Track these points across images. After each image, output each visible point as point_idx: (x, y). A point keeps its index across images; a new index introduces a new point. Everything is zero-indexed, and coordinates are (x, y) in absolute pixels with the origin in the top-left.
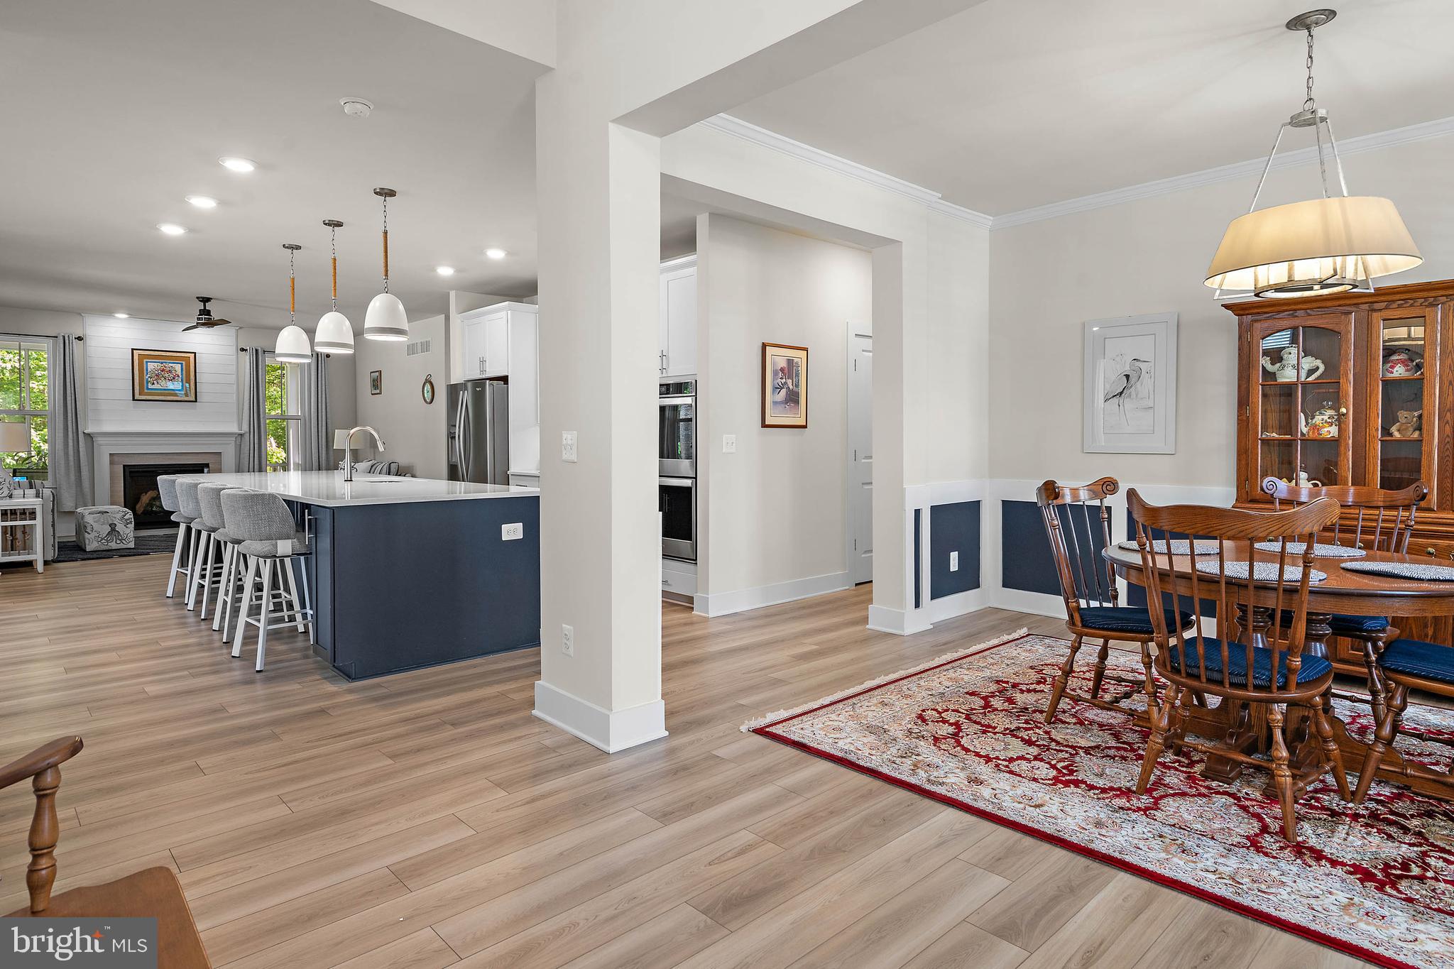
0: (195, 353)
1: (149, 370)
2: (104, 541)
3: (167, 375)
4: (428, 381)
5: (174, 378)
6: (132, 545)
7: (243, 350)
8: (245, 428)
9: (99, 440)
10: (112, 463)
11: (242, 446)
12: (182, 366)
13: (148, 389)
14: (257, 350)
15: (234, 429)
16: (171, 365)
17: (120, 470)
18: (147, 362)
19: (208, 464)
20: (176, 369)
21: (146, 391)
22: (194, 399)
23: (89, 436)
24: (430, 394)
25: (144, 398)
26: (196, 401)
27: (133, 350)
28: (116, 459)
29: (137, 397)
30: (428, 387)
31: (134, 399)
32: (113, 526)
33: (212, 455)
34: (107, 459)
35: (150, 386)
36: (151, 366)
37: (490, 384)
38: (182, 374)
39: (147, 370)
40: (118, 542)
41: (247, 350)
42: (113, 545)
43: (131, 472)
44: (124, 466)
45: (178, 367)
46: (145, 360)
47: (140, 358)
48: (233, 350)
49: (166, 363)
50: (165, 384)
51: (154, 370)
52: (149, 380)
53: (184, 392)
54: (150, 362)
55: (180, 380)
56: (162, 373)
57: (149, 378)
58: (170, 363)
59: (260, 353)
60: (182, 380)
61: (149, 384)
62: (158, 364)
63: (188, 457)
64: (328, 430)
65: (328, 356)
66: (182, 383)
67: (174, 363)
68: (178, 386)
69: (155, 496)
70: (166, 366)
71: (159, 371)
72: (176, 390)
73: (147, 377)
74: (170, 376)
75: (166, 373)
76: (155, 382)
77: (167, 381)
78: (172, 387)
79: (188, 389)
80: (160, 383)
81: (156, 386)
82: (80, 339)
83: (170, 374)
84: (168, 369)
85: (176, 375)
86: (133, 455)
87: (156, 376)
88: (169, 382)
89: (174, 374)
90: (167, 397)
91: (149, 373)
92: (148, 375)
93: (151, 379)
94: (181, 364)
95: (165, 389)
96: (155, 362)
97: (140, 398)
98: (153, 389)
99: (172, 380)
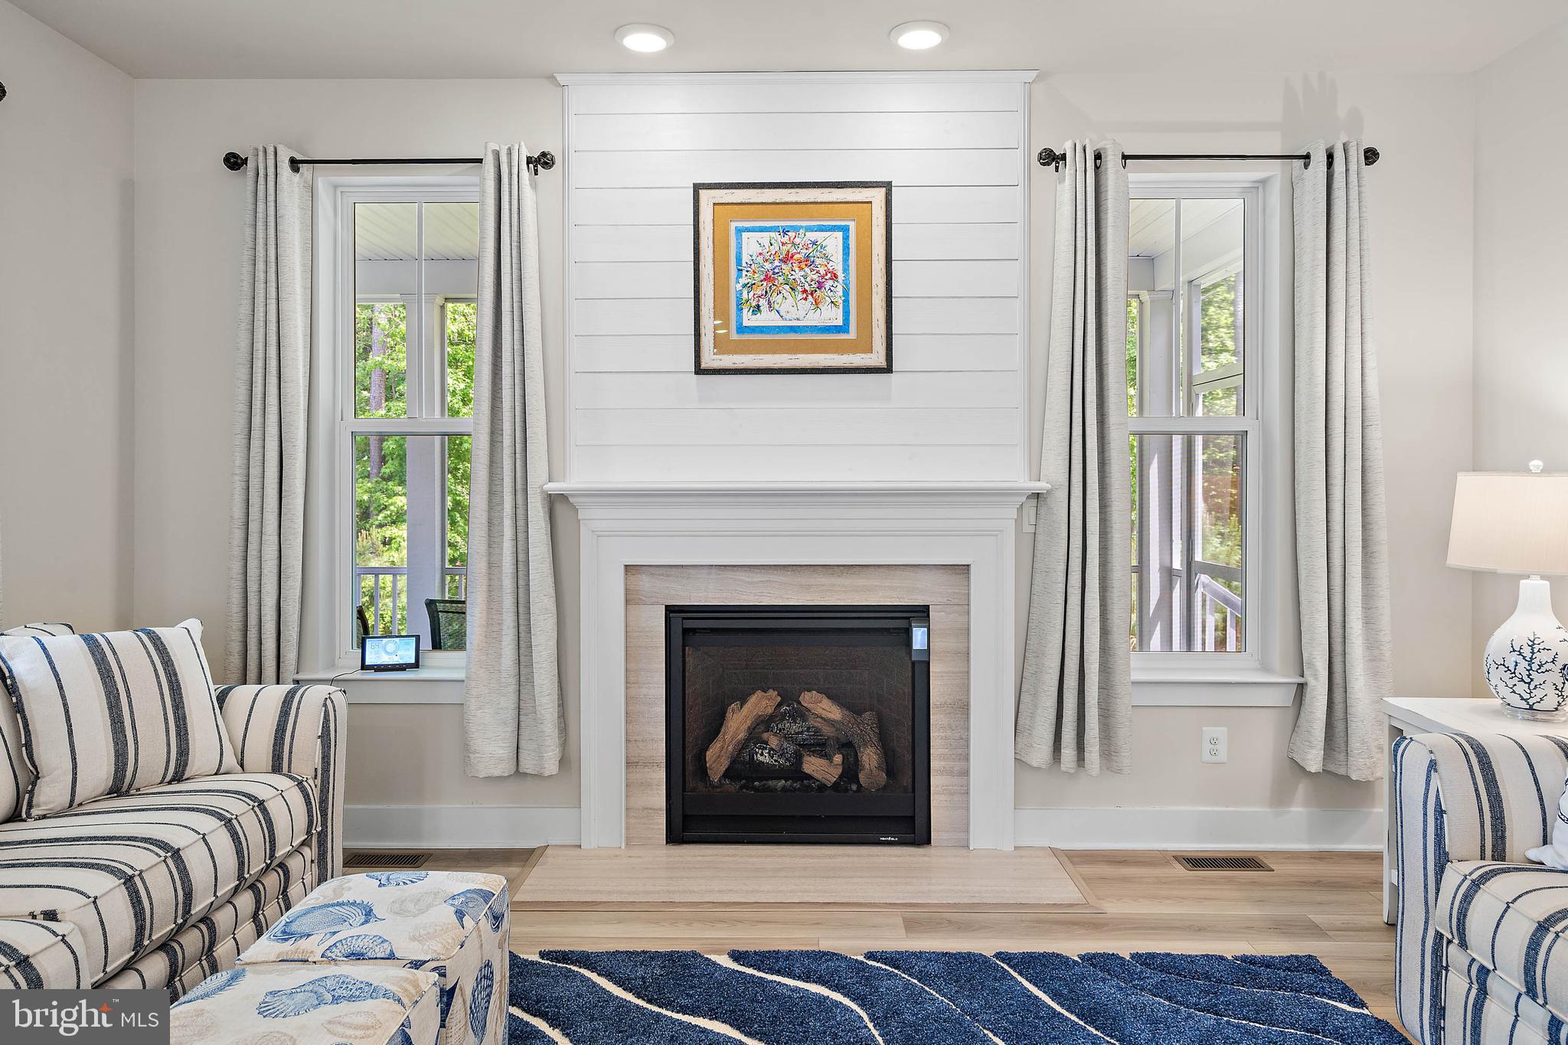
0: (888, 186)
1: (745, 259)
3: (798, 275)
5: (820, 286)
7: (1050, 158)
8: (1053, 474)
9: (593, 519)
10: (631, 599)
11: (1039, 538)
12: (846, 238)
13: (741, 329)
14: (1098, 156)
15: (1015, 473)
16: (812, 236)
17: (656, 622)
18: (739, 231)
19: (925, 609)
20: (829, 250)
21: (735, 337)
22: (884, 364)
23: (555, 502)
25: (728, 363)
26: (888, 369)
27: (697, 188)
28: (645, 583)
29: (708, 359)
31: (699, 371)
33: (938, 577)
34: (614, 589)
35: (749, 320)
36: (754, 245)
38: (846, 270)
39: (740, 262)
41: (1063, 157)
43: (684, 631)
44: (670, 610)
45: (833, 243)
46: (733, 225)
47: (720, 214)
48: (1016, 164)
49: (796, 229)
50: (792, 309)
51: (760, 259)
52: (745, 296)
53: (852, 335)
54: (748, 230)
55: (840, 290)
56: (786, 268)
57: (745, 292)
58: (809, 229)
59: (1112, 162)
60: (846, 292)
61: (745, 311)
62: (773, 234)
63: (861, 581)
64: (1371, 476)
65: (1371, 156)
66: (846, 302)
67: (821, 229)
68: (832, 316)
69: (770, 710)
70: (797, 240)
71: (777, 263)
72: (827, 329)
73: (739, 287)
74: (809, 279)
75: (797, 269)
76: (763, 302)
77: (800, 296)
78: (814, 319)
79: (866, 325)
80: (777, 307)
81: (766, 318)
82: (542, 161)
83: (807, 270)
84: (804, 251)
85: (829, 275)
86: (693, 571)
87: (765, 283)
88: (806, 299)
89: (822, 272)
90: (798, 356)
91: (744, 273)
92: (743, 281)
93: (751, 294)
94: (845, 230)
95: (793, 329)
96: (763, 229)
97: (715, 365)
98: (753, 330)
99: (815, 294)
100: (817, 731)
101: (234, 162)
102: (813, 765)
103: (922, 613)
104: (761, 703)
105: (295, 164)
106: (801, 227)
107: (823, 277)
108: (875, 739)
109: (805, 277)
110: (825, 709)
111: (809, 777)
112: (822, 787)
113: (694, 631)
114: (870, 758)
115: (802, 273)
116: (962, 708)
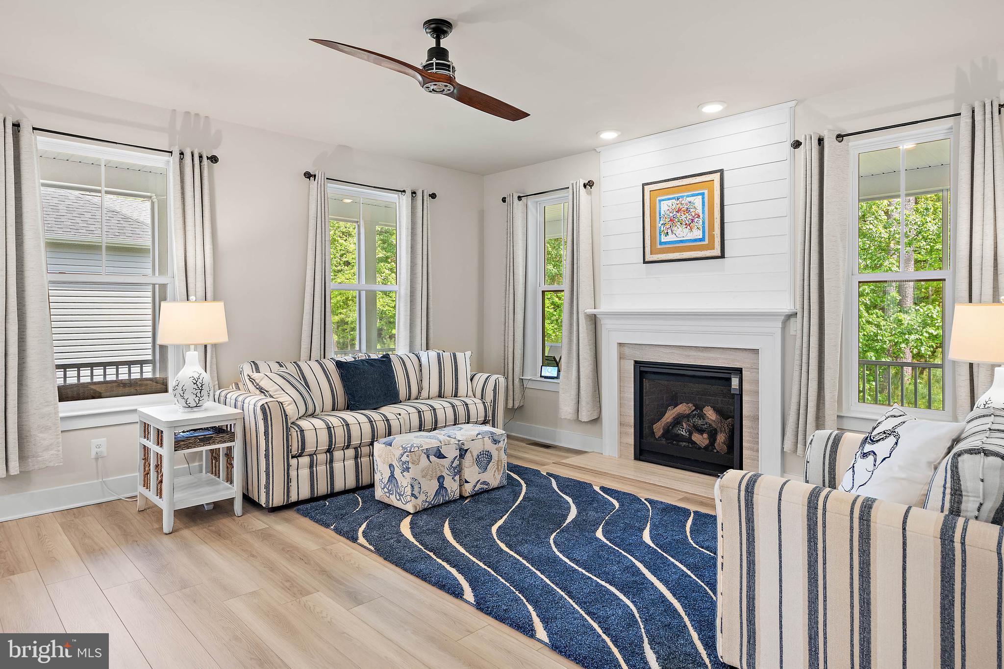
0: (721, 172)
1: (662, 213)
3: (683, 217)
5: (693, 221)
7: (797, 145)
9: (606, 325)
10: (621, 357)
12: (703, 198)
13: (661, 243)
14: (821, 139)
15: (786, 305)
16: (689, 199)
17: (630, 367)
18: (660, 201)
20: (696, 205)
21: (659, 247)
22: (721, 254)
23: (593, 316)
25: (656, 258)
26: (722, 256)
27: (644, 185)
28: (627, 351)
29: (648, 257)
31: (645, 262)
33: (744, 355)
34: (614, 353)
35: (664, 239)
36: (666, 206)
38: (703, 213)
39: (660, 215)
41: (801, 143)
43: (642, 372)
44: (636, 362)
45: (698, 201)
46: (658, 199)
47: (652, 195)
49: (682, 197)
50: (682, 233)
51: (668, 212)
52: (662, 229)
53: (706, 242)
54: (663, 200)
55: (701, 221)
56: (678, 215)
57: (662, 226)
58: (688, 196)
59: (829, 141)
60: (703, 223)
61: (662, 235)
62: (673, 201)
63: (712, 355)
66: (704, 227)
67: (693, 195)
68: (698, 234)
69: (687, 412)
70: (683, 202)
71: (675, 213)
72: (696, 240)
73: (660, 225)
74: (688, 219)
75: (683, 215)
76: (669, 231)
77: (684, 227)
78: (690, 236)
79: (712, 237)
80: (675, 232)
81: (671, 238)
82: (589, 184)
83: (687, 214)
84: (686, 206)
85: (696, 216)
86: (644, 346)
87: (670, 222)
88: (687, 228)
89: (693, 215)
90: (683, 253)
91: (662, 219)
92: (662, 222)
93: (665, 228)
94: (703, 194)
95: (681, 241)
96: (669, 199)
97: (651, 259)
98: (666, 243)
99: (689, 225)
100: (710, 425)
101: (504, 200)
102: (697, 438)
103: (739, 371)
104: (683, 408)
105: (520, 198)
106: (685, 196)
107: (693, 217)
108: (727, 431)
109: (686, 218)
110: (710, 414)
111: (694, 443)
112: (700, 448)
113: (647, 372)
114: (721, 438)
115: (685, 216)
116: (756, 419)
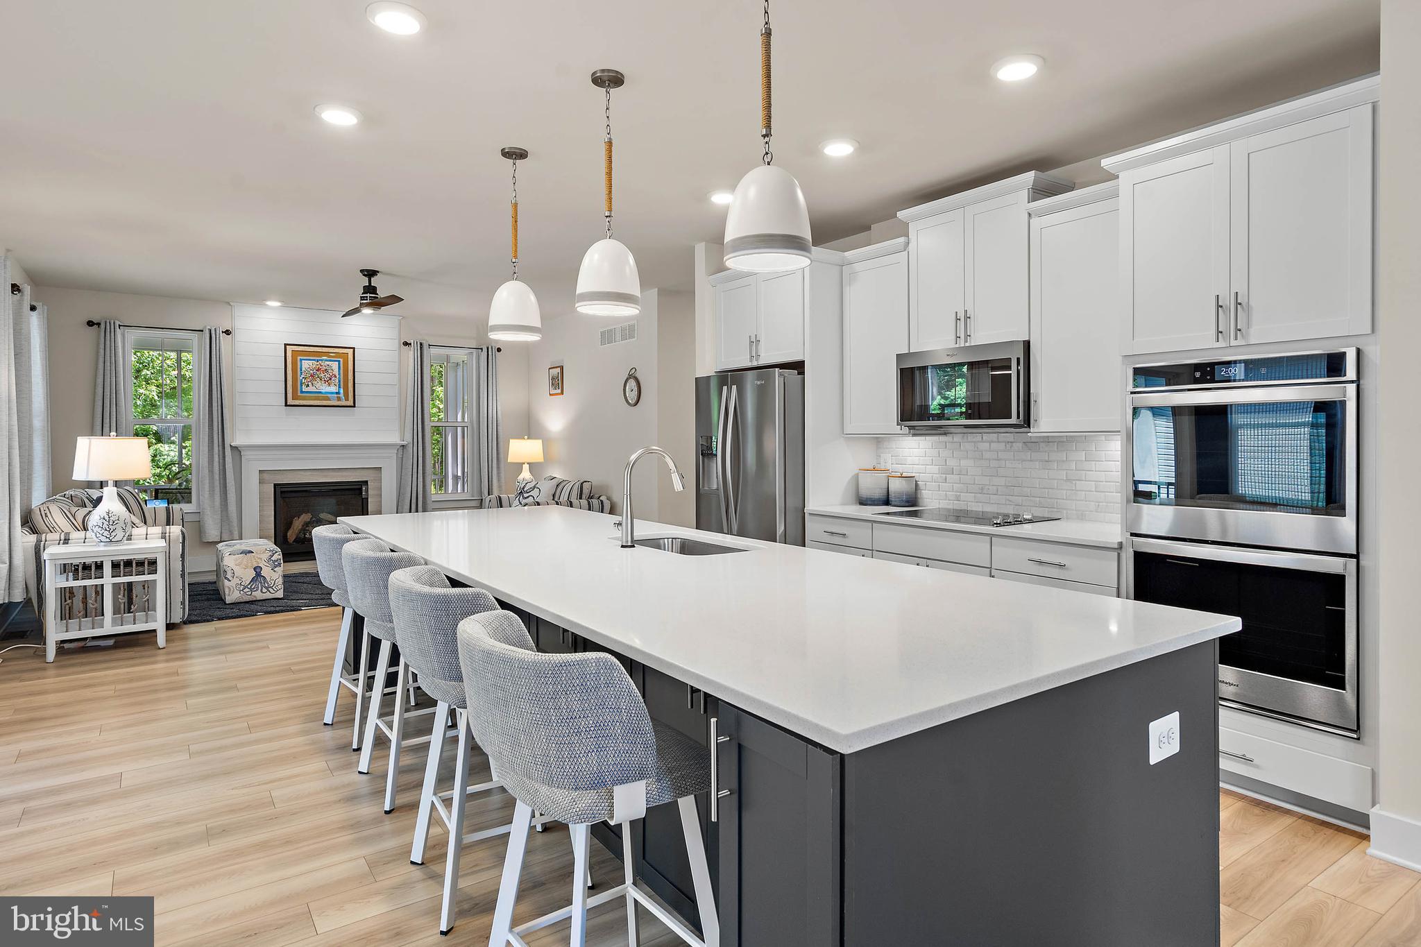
0: (354, 348)
1: (304, 369)
2: (247, 590)
3: (322, 375)
4: (632, 376)
5: (330, 379)
6: (280, 594)
7: (406, 344)
8: (407, 439)
9: (248, 455)
10: (261, 482)
11: (404, 459)
12: (339, 364)
13: (302, 392)
14: (421, 344)
15: (395, 439)
16: (328, 363)
17: (270, 489)
18: (301, 360)
19: (367, 482)
20: (333, 368)
21: (300, 394)
22: (352, 404)
23: (235, 449)
24: (635, 393)
25: (297, 402)
26: (354, 406)
27: (286, 345)
28: (266, 476)
29: (290, 402)
30: (632, 383)
31: (286, 405)
32: (258, 570)
33: (371, 471)
34: (255, 478)
35: (304, 389)
36: (307, 365)
37: (780, 375)
38: (339, 374)
39: (301, 370)
40: (264, 590)
41: (411, 344)
42: (258, 595)
43: (282, 492)
44: (275, 485)
45: (335, 366)
46: (299, 358)
47: (294, 354)
48: (395, 344)
49: (322, 360)
50: (320, 386)
51: (309, 369)
52: (303, 381)
53: (341, 395)
54: (304, 360)
55: (337, 380)
56: (318, 373)
58: (326, 360)
59: (425, 347)
60: (339, 381)
61: (303, 386)
62: (313, 361)
63: (345, 473)
64: (499, 440)
65: (499, 350)
66: (339, 384)
67: (330, 361)
68: (334, 388)
69: (309, 520)
70: (322, 364)
71: (315, 371)
72: (333, 393)
73: (301, 378)
75: (322, 373)
76: (310, 383)
77: (323, 382)
78: (328, 389)
79: (346, 392)
80: (315, 385)
81: (311, 389)
82: (227, 332)
83: (326, 373)
84: (325, 367)
85: (333, 375)
86: (285, 472)
87: (311, 377)
88: (325, 383)
89: (331, 374)
90: (322, 401)
91: (303, 373)
92: (303, 376)
93: (306, 380)
94: (339, 361)
95: (321, 392)
96: (310, 360)
97: (292, 404)
98: (307, 392)
99: (328, 382)
101: (90, 323)
103: (366, 483)
104: (305, 517)
107: (331, 376)
109: (325, 376)
113: (284, 492)
115: (324, 374)
